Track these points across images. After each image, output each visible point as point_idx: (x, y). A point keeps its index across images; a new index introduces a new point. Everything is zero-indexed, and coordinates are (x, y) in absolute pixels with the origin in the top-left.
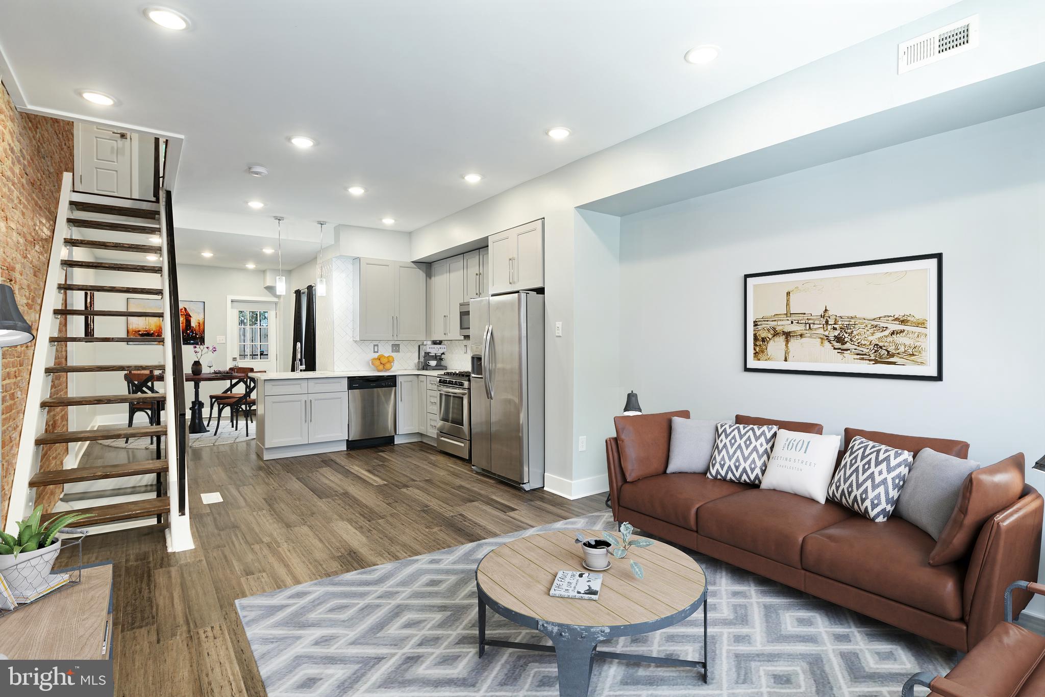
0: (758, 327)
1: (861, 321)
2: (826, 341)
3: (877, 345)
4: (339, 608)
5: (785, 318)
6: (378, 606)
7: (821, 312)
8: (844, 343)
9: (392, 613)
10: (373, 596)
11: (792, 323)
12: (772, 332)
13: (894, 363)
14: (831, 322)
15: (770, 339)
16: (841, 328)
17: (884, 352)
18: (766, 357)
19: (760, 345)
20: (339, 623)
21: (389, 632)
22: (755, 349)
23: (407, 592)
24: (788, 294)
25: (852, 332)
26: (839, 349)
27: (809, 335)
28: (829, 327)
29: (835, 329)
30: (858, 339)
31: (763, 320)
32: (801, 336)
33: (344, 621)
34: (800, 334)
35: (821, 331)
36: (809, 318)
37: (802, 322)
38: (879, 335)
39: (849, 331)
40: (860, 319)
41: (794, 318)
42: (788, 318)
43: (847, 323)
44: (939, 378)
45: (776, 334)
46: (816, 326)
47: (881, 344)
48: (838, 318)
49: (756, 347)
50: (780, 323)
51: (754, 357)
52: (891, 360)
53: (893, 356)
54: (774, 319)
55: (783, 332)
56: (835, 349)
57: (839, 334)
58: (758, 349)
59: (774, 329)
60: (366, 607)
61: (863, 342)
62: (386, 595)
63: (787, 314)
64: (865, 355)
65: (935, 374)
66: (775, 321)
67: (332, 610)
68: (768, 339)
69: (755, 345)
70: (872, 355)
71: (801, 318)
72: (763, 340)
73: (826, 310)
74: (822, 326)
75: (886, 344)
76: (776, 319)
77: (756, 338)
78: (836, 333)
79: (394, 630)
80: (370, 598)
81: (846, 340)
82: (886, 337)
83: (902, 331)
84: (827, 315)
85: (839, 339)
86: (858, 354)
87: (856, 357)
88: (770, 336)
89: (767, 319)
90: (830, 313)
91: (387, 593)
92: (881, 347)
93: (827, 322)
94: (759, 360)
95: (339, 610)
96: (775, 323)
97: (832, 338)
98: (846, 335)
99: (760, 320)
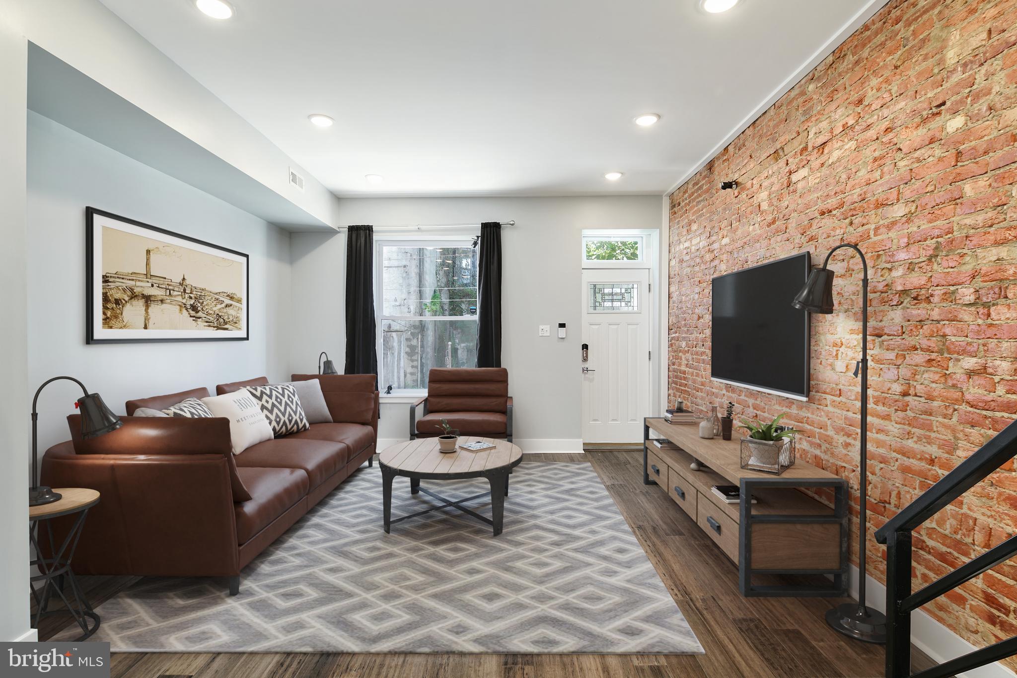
0: (109, 284)
1: (209, 294)
2: (184, 309)
3: (218, 314)
4: (592, 599)
5: (144, 279)
6: (557, 589)
7: (180, 280)
8: (197, 312)
9: (550, 578)
10: (556, 602)
11: (152, 286)
12: (129, 293)
13: (226, 329)
14: (188, 291)
15: (126, 302)
16: (195, 298)
17: (222, 320)
18: (120, 325)
19: (112, 308)
20: (595, 583)
21: (560, 564)
22: (104, 313)
23: (524, 595)
24: (148, 252)
25: (203, 302)
26: (194, 317)
27: (169, 301)
28: (187, 296)
29: (191, 298)
30: (207, 309)
31: (116, 276)
32: (162, 301)
33: (591, 584)
34: (160, 299)
35: (179, 299)
36: (169, 283)
37: (162, 286)
38: (219, 306)
39: (201, 301)
40: (208, 291)
41: (154, 280)
42: (148, 280)
43: (199, 294)
44: (247, 339)
45: (134, 296)
46: (176, 293)
47: (220, 314)
48: (193, 288)
49: (106, 311)
50: (138, 284)
51: (104, 324)
52: (226, 326)
53: (226, 323)
54: (132, 278)
55: (143, 294)
56: (191, 316)
57: (194, 303)
58: (109, 314)
59: (132, 290)
60: (568, 591)
61: (210, 312)
62: (543, 598)
63: (146, 275)
64: (211, 322)
65: (246, 336)
66: (133, 280)
67: (600, 599)
68: (124, 302)
69: (105, 308)
70: (215, 323)
71: (161, 282)
72: (117, 302)
73: (184, 279)
74: (180, 293)
75: (223, 314)
76: (134, 278)
77: (106, 299)
78: (192, 302)
79: (557, 564)
80: (561, 600)
81: (199, 309)
82: (223, 308)
83: (231, 305)
84: (184, 284)
85: (194, 308)
86: (207, 322)
87: (207, 324)
88: (127, 299)
89: (121, 276)
90: (187, 282)
91: (542, 600)
92: (220, 317)
93: (185, 290)
94: (111, 327)
95: (593, 596)
96: (133, 283)
97: (189, 307)
98: (199, 305)
99: (112, 275)
